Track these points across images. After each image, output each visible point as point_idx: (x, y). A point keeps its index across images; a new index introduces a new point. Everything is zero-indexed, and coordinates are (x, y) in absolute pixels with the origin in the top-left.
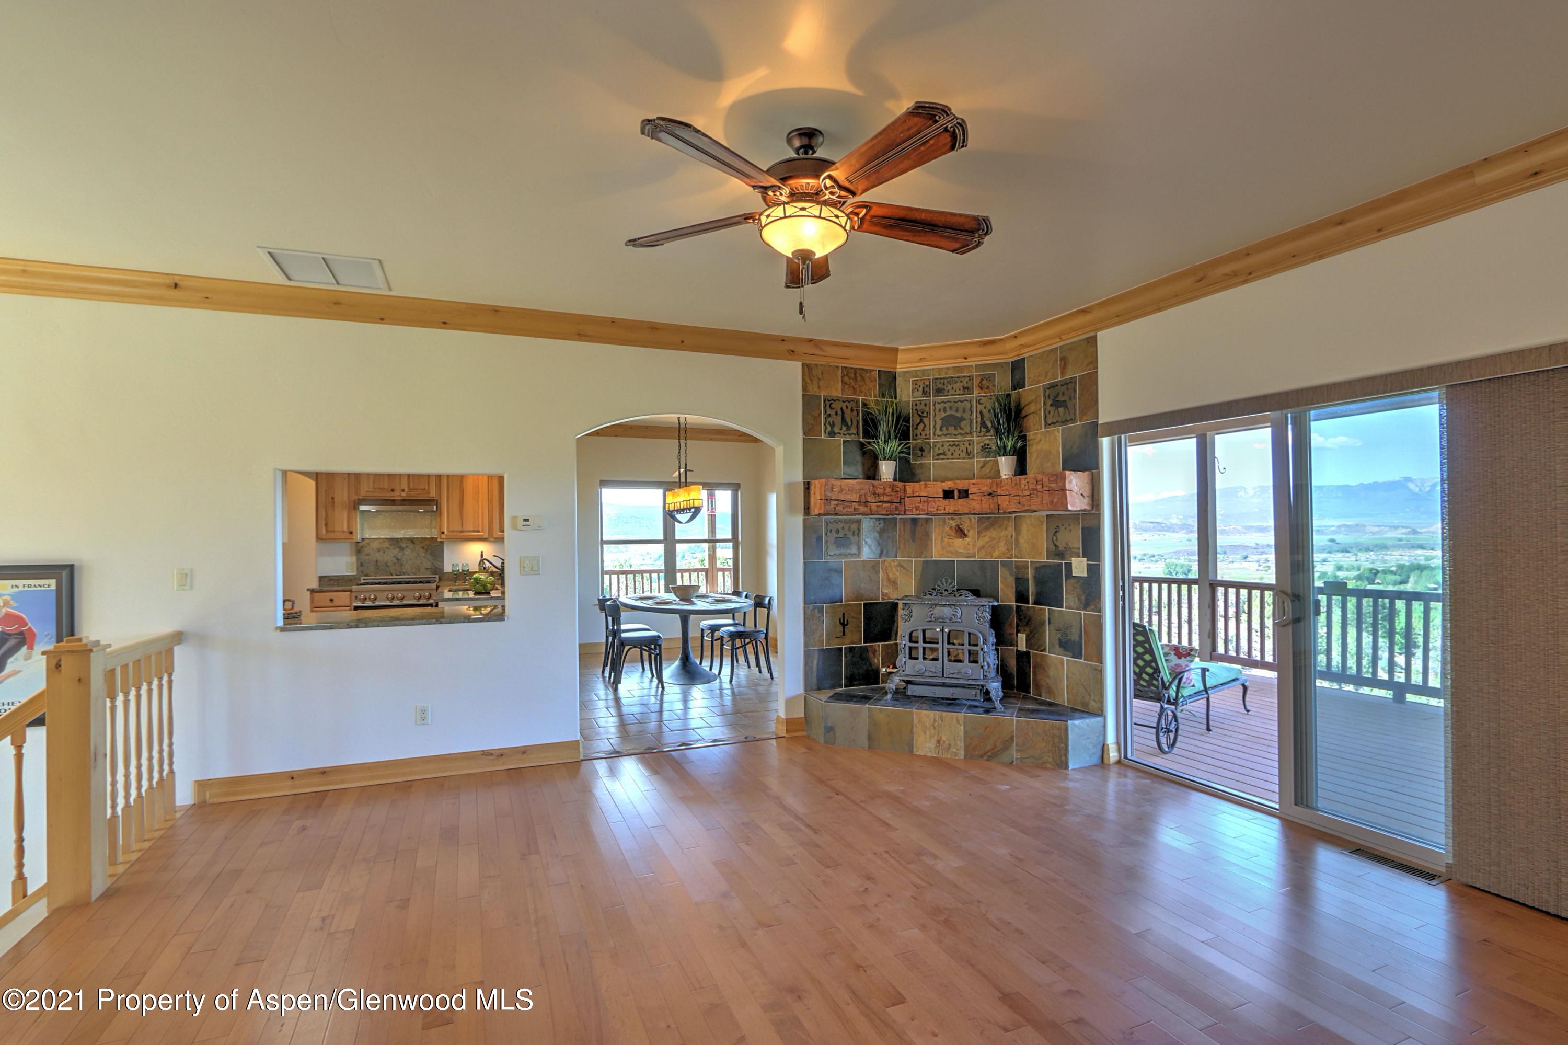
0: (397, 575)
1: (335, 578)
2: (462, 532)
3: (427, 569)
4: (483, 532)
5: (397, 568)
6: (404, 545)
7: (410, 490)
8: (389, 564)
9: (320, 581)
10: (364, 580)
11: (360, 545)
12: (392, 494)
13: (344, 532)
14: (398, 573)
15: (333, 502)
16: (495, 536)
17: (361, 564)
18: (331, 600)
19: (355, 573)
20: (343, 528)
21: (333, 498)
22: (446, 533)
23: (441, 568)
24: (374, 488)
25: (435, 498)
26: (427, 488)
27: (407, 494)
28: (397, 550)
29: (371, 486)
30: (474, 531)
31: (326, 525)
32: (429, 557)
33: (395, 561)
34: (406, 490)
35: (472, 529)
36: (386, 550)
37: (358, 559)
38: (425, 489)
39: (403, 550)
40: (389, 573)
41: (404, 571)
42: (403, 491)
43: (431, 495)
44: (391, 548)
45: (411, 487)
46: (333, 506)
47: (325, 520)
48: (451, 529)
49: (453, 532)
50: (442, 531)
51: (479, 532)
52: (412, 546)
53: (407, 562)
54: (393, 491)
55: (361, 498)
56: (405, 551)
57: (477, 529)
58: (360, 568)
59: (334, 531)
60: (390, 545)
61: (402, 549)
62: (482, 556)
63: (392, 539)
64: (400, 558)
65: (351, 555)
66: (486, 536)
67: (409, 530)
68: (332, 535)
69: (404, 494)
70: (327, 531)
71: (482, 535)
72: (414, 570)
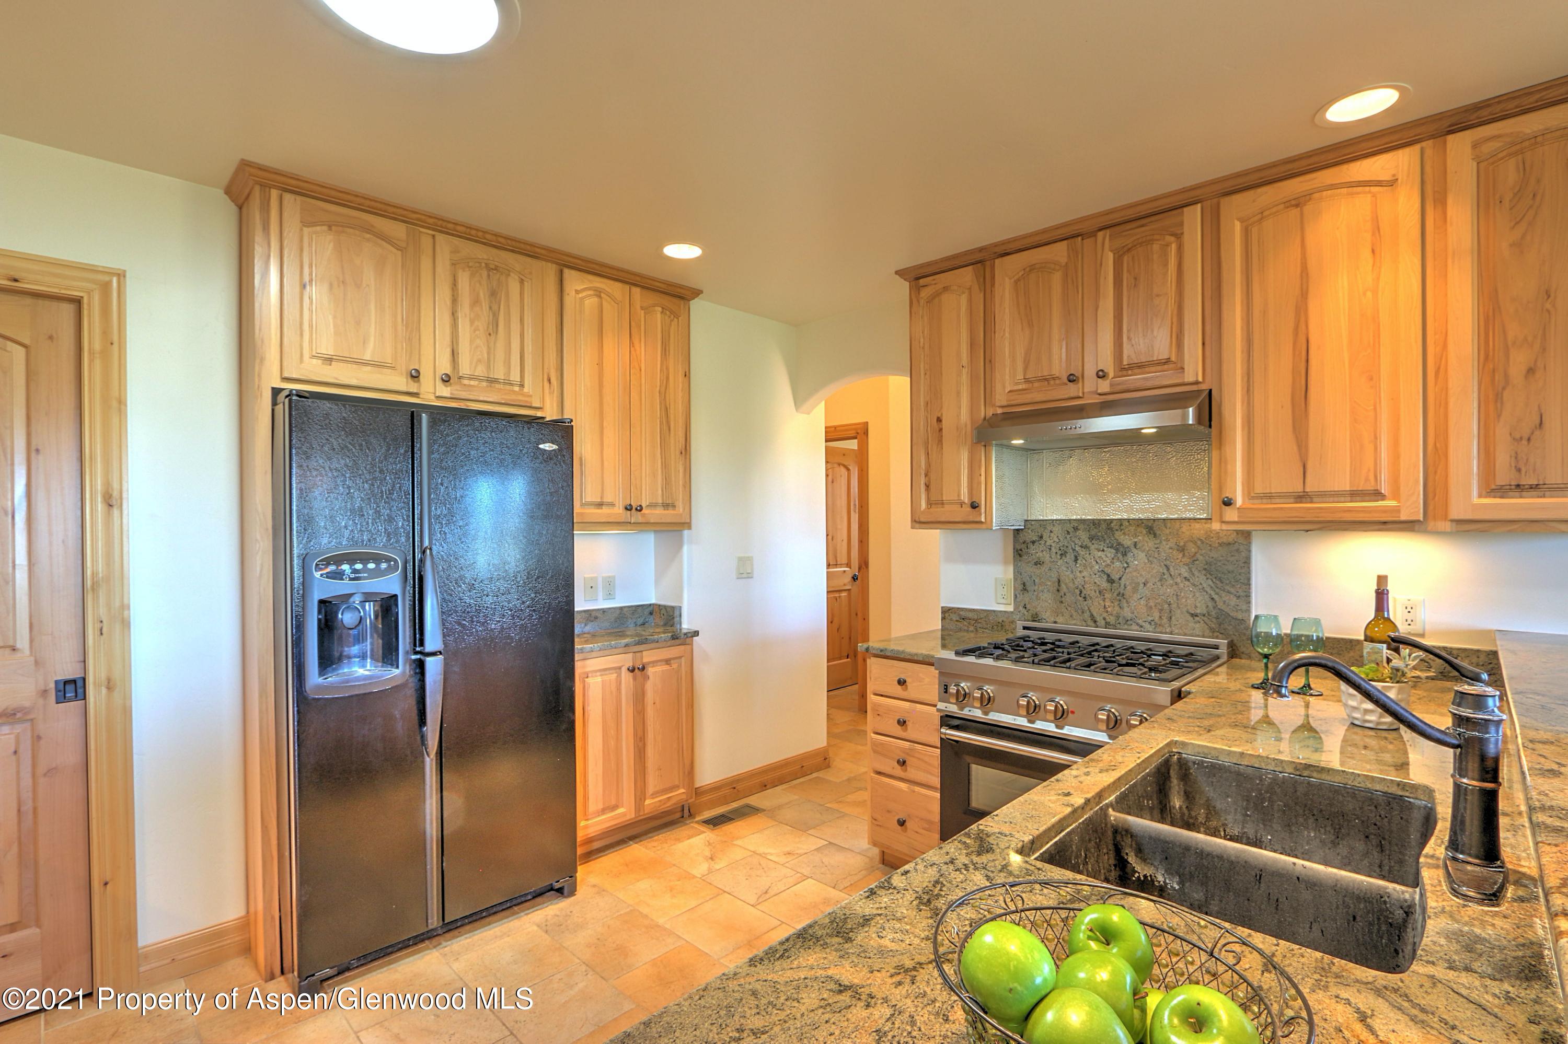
0: (1107, 625)
1: (970, 615)
2: (1302, 497)
3: (1194, 615)
4: (1396, 496)
5: (1107, 604)
6: (1127, 541)
7: (1124, 369)
8: (1089, 590)
9: (943, 619)
10: (1025, 628)
11: (1022, 537)
12: (1073, 390)
13: (962, 504)
14: (1111, 619)
15: (941, 430)
16: (1455, 513)
17: (1023, 587)
18: (902, 682)
19: (1010, 608)
20: (959, 495)
21: (939, 420)
22: (1239, 501)
23: (1240, 616)
24: (1027, 380)
25: (1204, 387)
26: (1173, 359)
27: (1111, 385)
28: (1110, 553)
29: (1020, 376)
30: (1355, 495)
31: (927, 486)
32: (1200, 578)
33: (1105, 585)
34: (1111, 375)
35: (1345, 485)
36: (1082, 552)
37: (1018, 573)
38: (1168, 361)
39: (1125, 554)
40: (1087, 615)
41: (1127, 613)
42: (1101, 375)
43: (1189, 377)
44: (1093, 547)
45: (1125, 363)
46: (940, 441)
47: (926, 475)
48: (1259, 489)
49: (1269, 497)
50: (1227, 494)
51: (1377, 495)
52: (1150, 543)
53: (1135, 590)
54: (1072, 379)
55: (999, 411)
56: (1130, 557)
57: (1370, 486)
58: (1020, 598)
59: (942, 504)
60: (1091, 538)
61: (1122, 551)
62: (1381, 596)
63: (1095, 523)
64: (1115, 577)
65: (1006, 563)
66: (1412, 508)
67: (1146, 497)
68: (940, 513)
69: (1104, 386)
70: (930, 504)
71: (1397, 510)
72: (1156, 615)
